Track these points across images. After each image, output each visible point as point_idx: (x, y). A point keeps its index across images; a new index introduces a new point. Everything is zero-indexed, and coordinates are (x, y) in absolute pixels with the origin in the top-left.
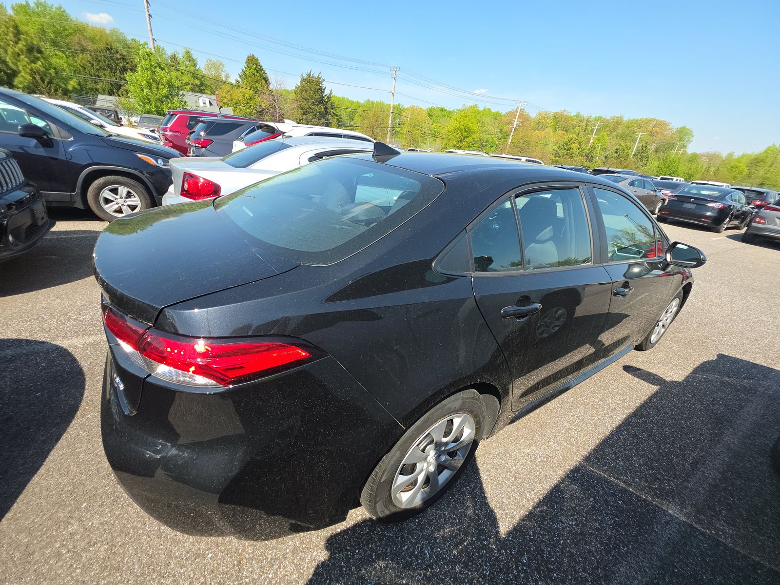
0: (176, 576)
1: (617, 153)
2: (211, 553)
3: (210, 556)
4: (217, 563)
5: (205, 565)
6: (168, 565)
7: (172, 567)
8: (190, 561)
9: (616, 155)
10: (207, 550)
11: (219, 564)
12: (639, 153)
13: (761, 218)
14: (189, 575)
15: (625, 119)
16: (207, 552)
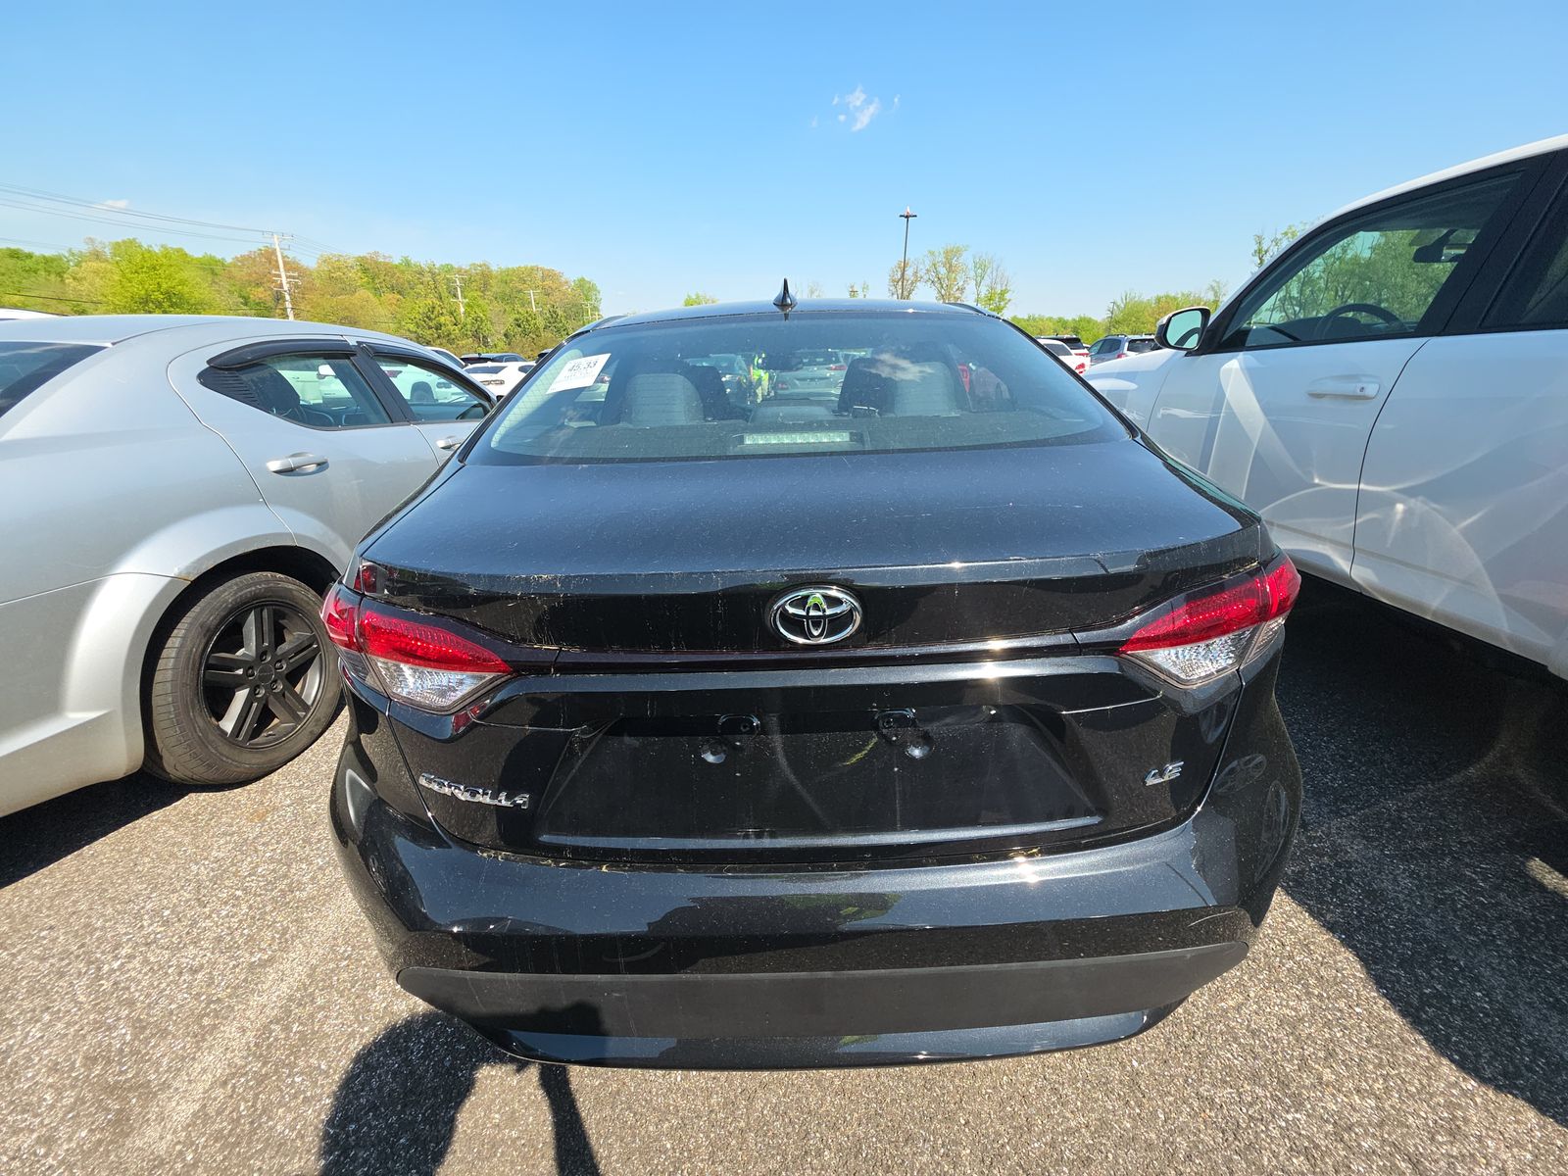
0: (1171, 1129)
1: (519, 326)
2: (1130, 1061)
3: (1135, 1064)
4: (1150, 1052)
5: (1152, 1073)
6: (1150, 1146)
7: (1154, 1136)
8: (1144, 1100)
9: (520, 329)
10: (1124, 1067)
11: (1152, 1050)
12: (550, 323)
13: (783, 383)
14: (1171, 1104)
15: (494, 268)
16: (1129, 1068)
